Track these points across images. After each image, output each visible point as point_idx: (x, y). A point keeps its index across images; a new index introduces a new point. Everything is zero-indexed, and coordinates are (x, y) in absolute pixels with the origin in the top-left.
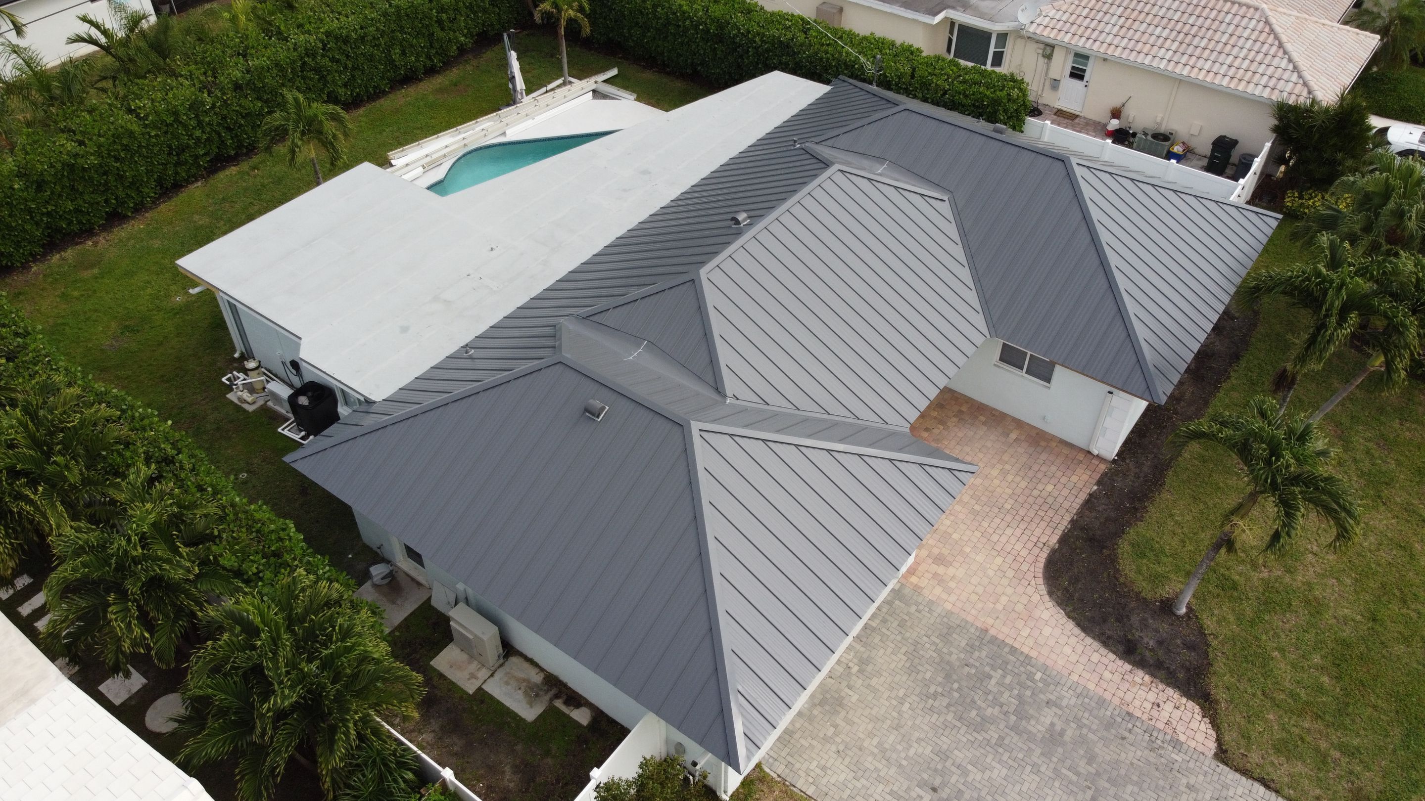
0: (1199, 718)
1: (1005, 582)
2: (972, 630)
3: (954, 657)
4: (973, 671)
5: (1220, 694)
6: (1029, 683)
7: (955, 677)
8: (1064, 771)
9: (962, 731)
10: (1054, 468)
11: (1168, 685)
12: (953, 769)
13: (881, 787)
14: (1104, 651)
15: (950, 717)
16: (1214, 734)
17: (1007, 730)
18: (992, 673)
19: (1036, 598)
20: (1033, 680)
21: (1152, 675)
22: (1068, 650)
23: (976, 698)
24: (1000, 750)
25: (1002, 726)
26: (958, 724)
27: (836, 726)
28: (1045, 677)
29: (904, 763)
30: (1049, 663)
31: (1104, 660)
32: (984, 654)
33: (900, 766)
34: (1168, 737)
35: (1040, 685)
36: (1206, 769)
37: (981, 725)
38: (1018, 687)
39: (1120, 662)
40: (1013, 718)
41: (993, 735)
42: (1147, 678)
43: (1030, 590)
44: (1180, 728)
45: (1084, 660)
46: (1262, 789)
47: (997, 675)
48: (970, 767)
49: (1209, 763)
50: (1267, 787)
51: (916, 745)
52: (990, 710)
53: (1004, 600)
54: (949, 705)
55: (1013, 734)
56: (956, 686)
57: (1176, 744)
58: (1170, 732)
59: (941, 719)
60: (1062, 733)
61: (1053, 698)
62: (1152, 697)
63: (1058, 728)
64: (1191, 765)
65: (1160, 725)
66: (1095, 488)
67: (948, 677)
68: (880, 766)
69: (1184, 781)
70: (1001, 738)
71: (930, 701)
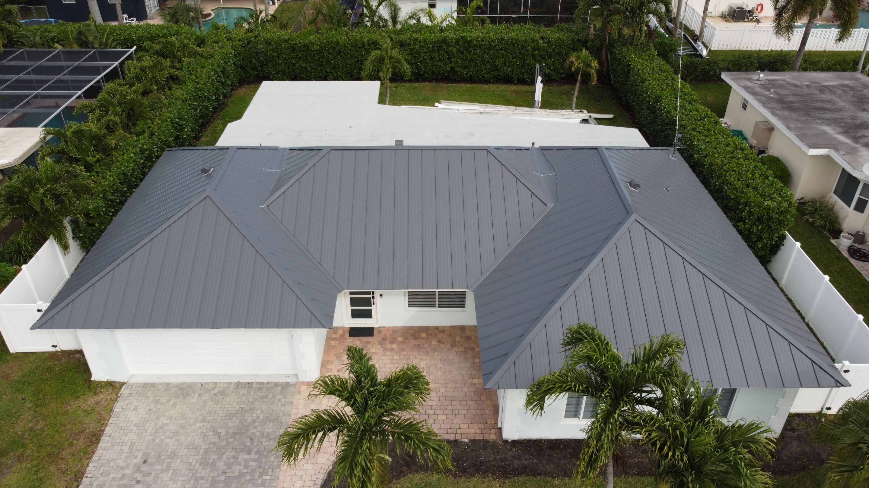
3: (254, 430)
4: (248, 444)
6: (257, 475)
7: (237, 437)
9: (196, 457)
10: (464, 412)
12: (165, 464)
13: (135, 437)
15: (204, 447)
17: (210, 479)
18: (253, 454)
20: (261, 476)
22: (299, 484)
23: (227, 454)
24: (192, 482)
25: (211, 475)
26: (201, 453)
27: (168, 401)
28: (268, 482)
29: (158, 440)
30: (281, 479)
32: (267, 443)
33: (154, 440)
35: (260, 481)
37: (204, 463)
38: (250, 470)
40: (223, 478)
41: (203, 473)
47: (253, 456)
48: (171, 472)
51: (174, 440)
52: (222, 464)
54: (214, 443)
55: (209, 483)
56: (231, 440)
59: (200, 444)
66: (466, 441)
67: (235, 434)
68: (149, 431)
70: (202, 478)
71: (212, 433)
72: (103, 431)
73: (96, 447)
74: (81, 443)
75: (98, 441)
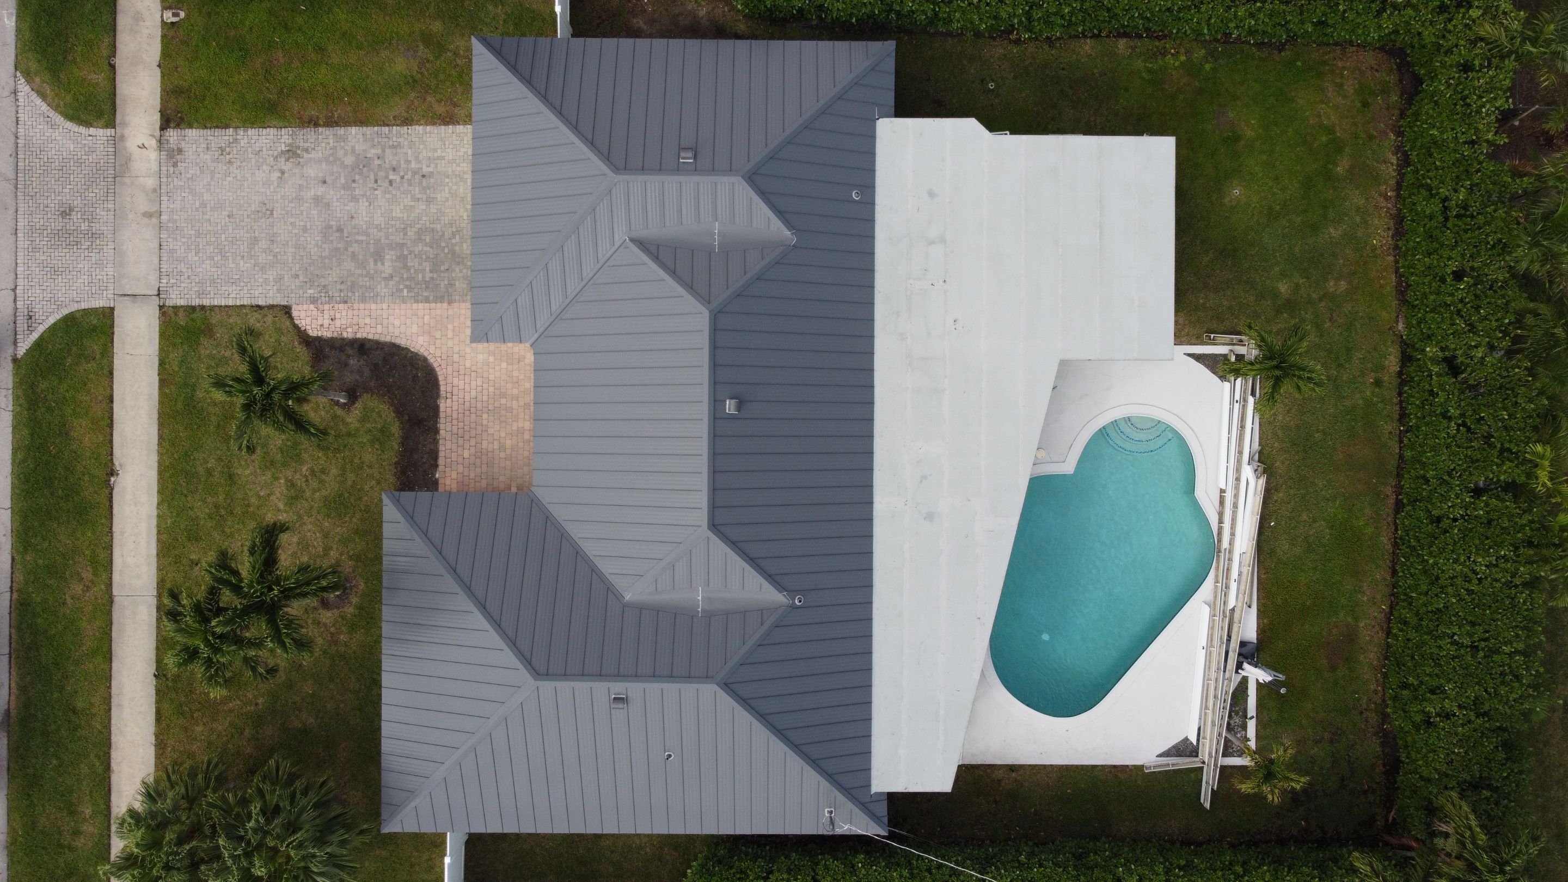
0: (308, 327)
1: (456, 349)
2: (457, 298)
3: (457, 270)
4: (442, 268)
5: (300, 349)
6: (408, 283)
7: (450, 256)
8: (364, 238)
9: (428, 223)
10: (472, 476)
11: (332, 338)
12: (420, 196)
13: (451, 157)
14: (377, 337)
15: (439, 227)
16: (296, 322)
17: (405, 241)
18: (431, 275)
19: (432, 350)
20: (406, 287)
21: (343, 339)
22: (397, 323)
23: (431, 250)
24: (402, 226)
25: (409, 242)
26: (432, 226)
28: (401, 294)
29: (447, 180)
30: (403, 306)
31: (373, 330)
32: (442, 286)
33: (448, 177)
34: (319, 302)
35: (401, 287)
36: (293, 295)
37: (420, 232)
38: (413, 276)
39: (365, 335)
40: (406, 252)
41: (411, 233)
42: (345, 335)
43: (438, 354)
44: (315, 313)
45: (385, 321)
46: (260, 303)
47: (428, 275)
48: (413, 204)
49: (292, 302)
50: (258, 306)
51: (447, 195)
52: (420, 248)
53: (450, 334)
54: (443, 235)
55: (401, 242)
56: (446, 250)
57: (314, 300)
58: (320, 306)
59: (442, 222)
60: (375, 261)
61: (391, 283)
62: (338, 323)
63: (379, 263)
64: (301, 292)
65: (326, 307)
66: (437, 476)
67: (454, 253)
68: (458, 169)
69: (301, 278)
70: (405, 234)
71: (454, 230)
72: (459, 124)
73: (440, 125)
74: (441, 109)
75: (446, 123)
